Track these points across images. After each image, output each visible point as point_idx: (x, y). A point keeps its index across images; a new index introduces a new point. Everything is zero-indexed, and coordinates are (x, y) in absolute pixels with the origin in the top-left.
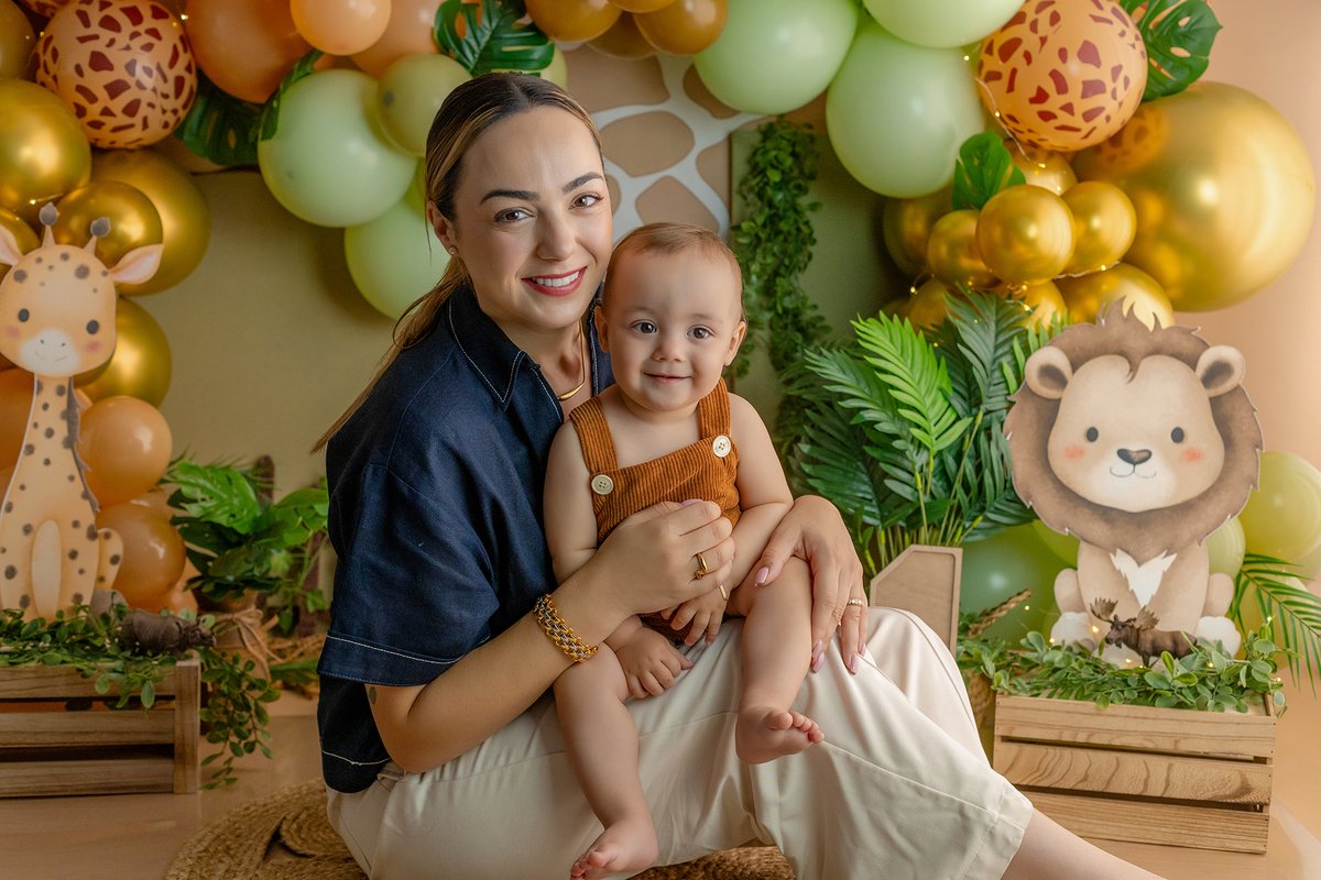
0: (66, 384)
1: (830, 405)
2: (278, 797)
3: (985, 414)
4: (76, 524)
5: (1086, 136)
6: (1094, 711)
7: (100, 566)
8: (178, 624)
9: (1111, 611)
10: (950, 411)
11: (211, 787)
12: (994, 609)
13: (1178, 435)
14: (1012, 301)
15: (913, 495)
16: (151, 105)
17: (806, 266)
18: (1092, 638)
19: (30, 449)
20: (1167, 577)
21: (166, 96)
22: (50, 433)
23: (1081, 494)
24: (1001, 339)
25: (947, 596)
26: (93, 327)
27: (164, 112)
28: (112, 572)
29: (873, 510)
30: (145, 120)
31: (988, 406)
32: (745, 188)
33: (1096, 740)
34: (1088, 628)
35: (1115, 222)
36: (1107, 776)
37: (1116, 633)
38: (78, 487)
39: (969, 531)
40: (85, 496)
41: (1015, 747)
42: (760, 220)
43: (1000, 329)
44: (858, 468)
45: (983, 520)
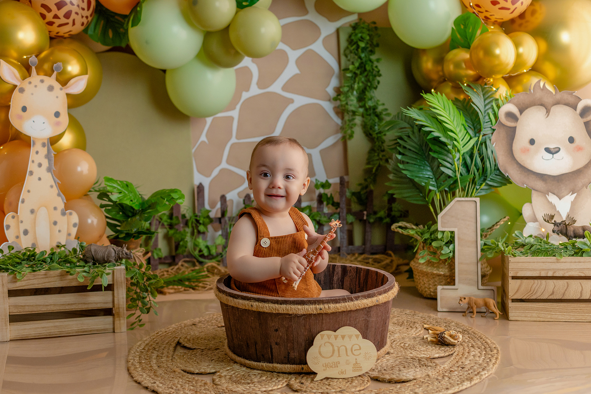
0: (46, 142)
1: (409, 137)
2: (171, 329)
3: (483, 136)
4: (55, 208)
5: (512, 13)
6: (555, 261)
7: (68, 229)
8: (113, 249)
9: (552, 219)
10: (467, 134)
11: (132, 329)
12: (494, 226)
13: (571, 140)
14: (487, 86)
15: (453, 174)
16: (77, 13)
17: (377, 87)
18: (542, 234)
19: (31, 173)
20: (573, 204)
21: (83, 9)
22: (40, 165)
23: (530, 169)
24: (487, 102)
25: (474, 220)
26: (57, 114)
27: (82, 17)
28: (74, 231)
29: (433, 183)
30: (74, 20)
31: (484, 132)
32: (348, 52)
33: (557, 275)
34: (539, 229)
35: (530, 49)
36: (563, 291)
37: (557, 227)
38: (55, 190)
39: (479, 190)
40: (59, 195)
41: (519, 281)
42: (357, 64)
43: (485, 98)
44: (425, 164)
45: (485, 185)
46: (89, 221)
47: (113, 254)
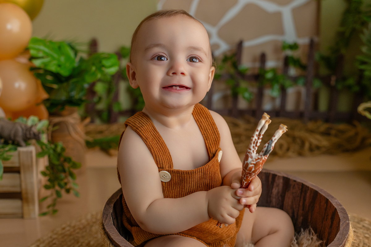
11: (45, 214)
46: (17, 85)
47: (20, 133)
